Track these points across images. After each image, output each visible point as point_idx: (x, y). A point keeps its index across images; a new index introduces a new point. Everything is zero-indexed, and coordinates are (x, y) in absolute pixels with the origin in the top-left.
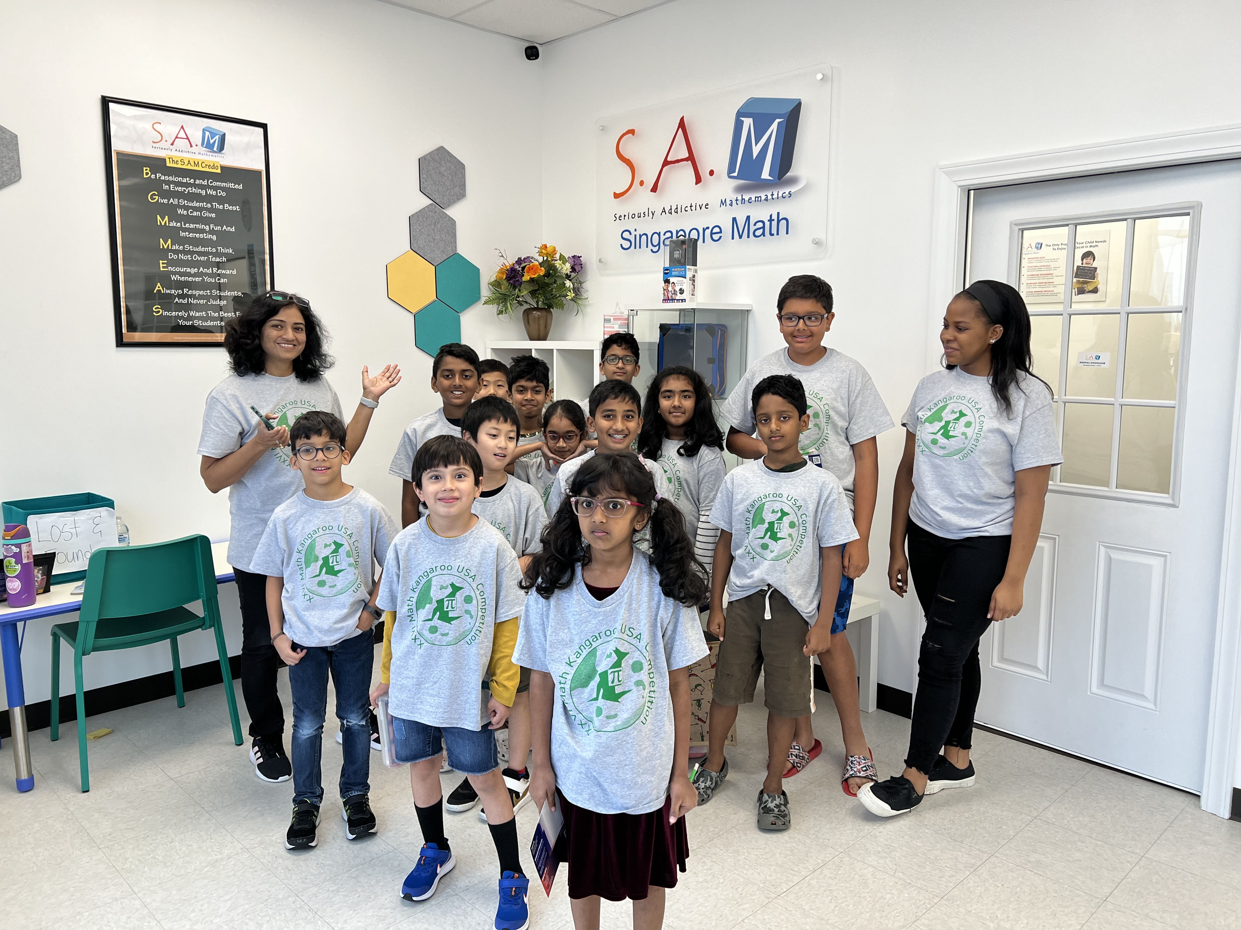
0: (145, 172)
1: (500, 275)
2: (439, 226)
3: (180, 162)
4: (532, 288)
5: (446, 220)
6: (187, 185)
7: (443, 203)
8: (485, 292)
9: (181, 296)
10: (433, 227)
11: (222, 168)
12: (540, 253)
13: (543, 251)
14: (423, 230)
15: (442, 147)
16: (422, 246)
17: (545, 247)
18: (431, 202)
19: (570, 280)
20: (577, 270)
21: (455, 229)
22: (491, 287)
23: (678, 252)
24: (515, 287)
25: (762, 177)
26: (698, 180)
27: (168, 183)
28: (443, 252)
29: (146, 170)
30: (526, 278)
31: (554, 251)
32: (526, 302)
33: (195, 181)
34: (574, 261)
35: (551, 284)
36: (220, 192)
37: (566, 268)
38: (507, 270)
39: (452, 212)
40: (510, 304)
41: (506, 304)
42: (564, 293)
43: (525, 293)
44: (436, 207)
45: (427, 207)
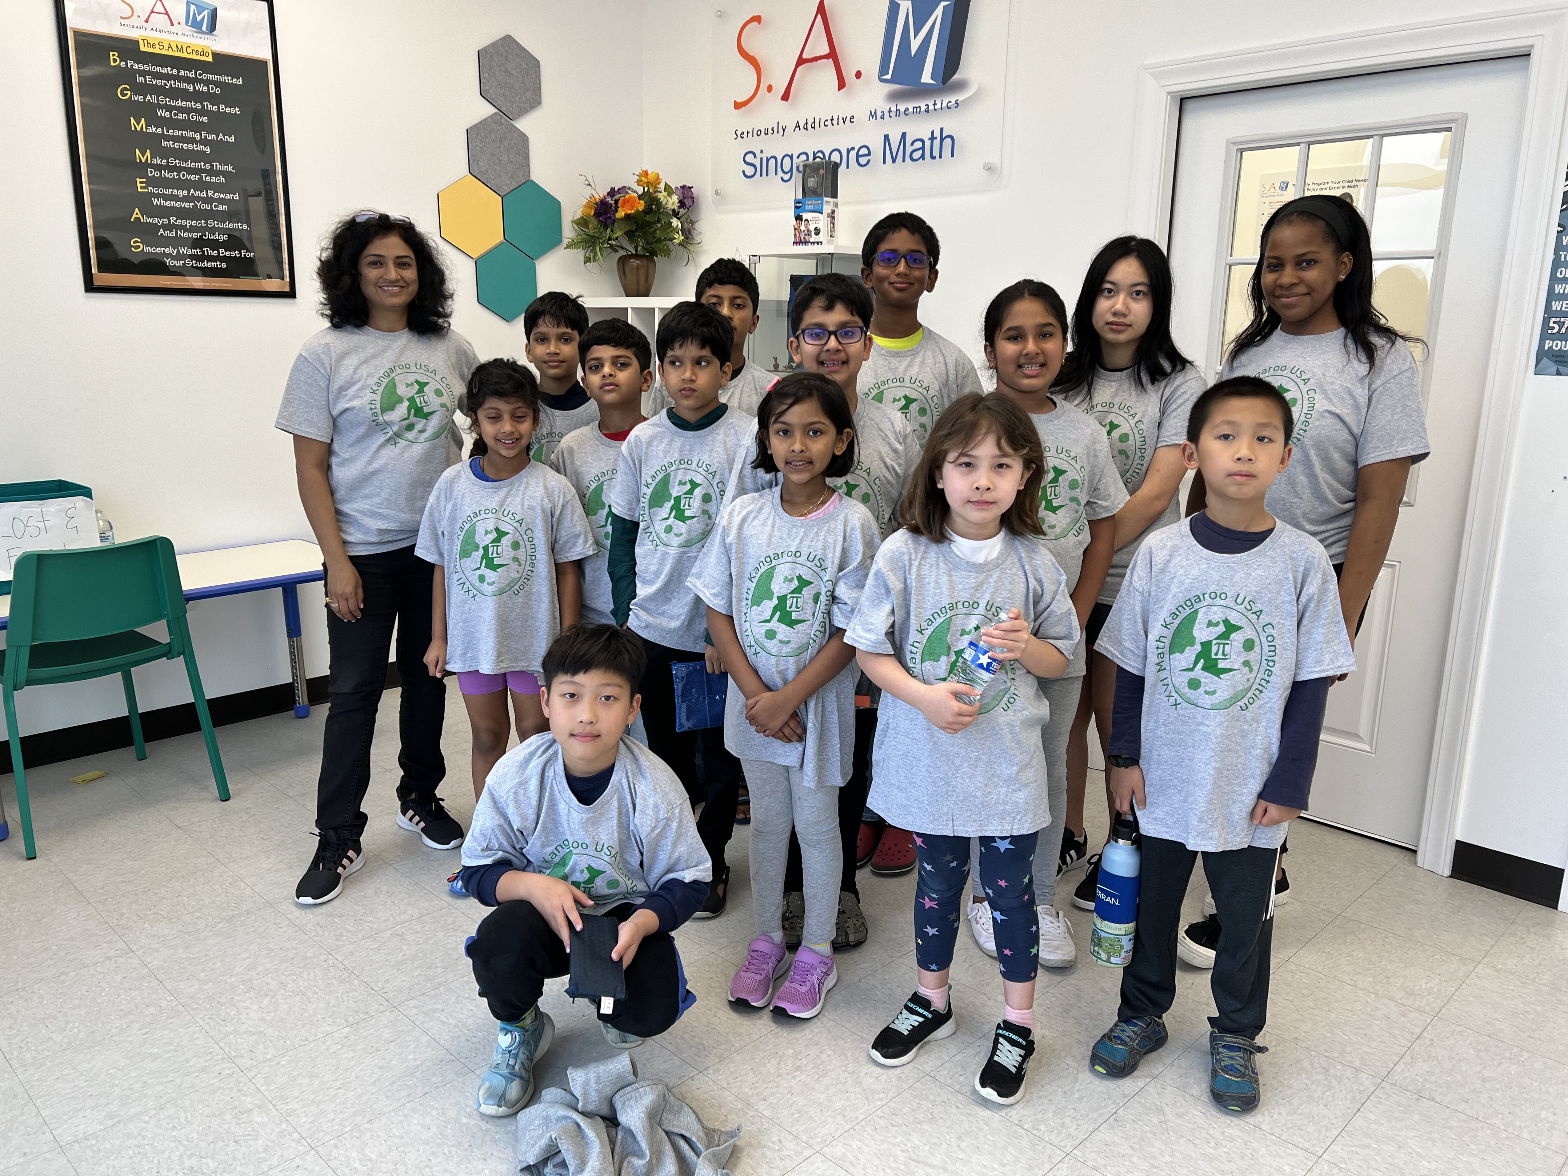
0: (112, 58)
1: (587, 210)
2: (506, 143)
3: (157, 46)
4: (627, 228)
5: (516, 135)
6: (168, 77)
7: (512, 113)
8: (569, 232)
9: (166, 227)
10: (498, 144)
11: (215, 55)
12: (639, 182)
13: (643, 179)
14: (485, 149)
15: (509, 36)
16: (484, 169)
17: (646, 173)
18: (495, 110)
19: (679, 218)
20: (687, 205)
21: (527, 148)
22: (575, 226)
23: (813, 179)
24: (606, 227)
25: (923, 81)
26: (842, 84)
27: (143, 73)
28: (512, 178)
29: (114, 55)
30: (620, 214)
31: (658, 180)
32: (622, 248)
33: (179, 72)
34: (683, 193)
35: (654, 223)
36: (212, 89)
37: (672, 202)
38: (596, 203)
39: (524, 124)
40: (600, 248)
41: (594, 249)
42: (670, 235)
43: (619, 233)
44: (501, 117)
45: (491, 117)
